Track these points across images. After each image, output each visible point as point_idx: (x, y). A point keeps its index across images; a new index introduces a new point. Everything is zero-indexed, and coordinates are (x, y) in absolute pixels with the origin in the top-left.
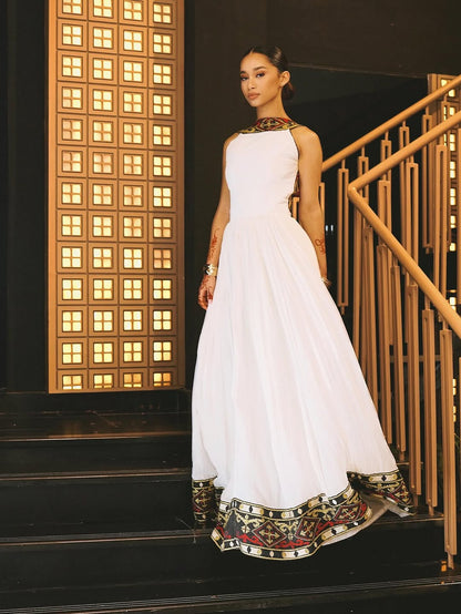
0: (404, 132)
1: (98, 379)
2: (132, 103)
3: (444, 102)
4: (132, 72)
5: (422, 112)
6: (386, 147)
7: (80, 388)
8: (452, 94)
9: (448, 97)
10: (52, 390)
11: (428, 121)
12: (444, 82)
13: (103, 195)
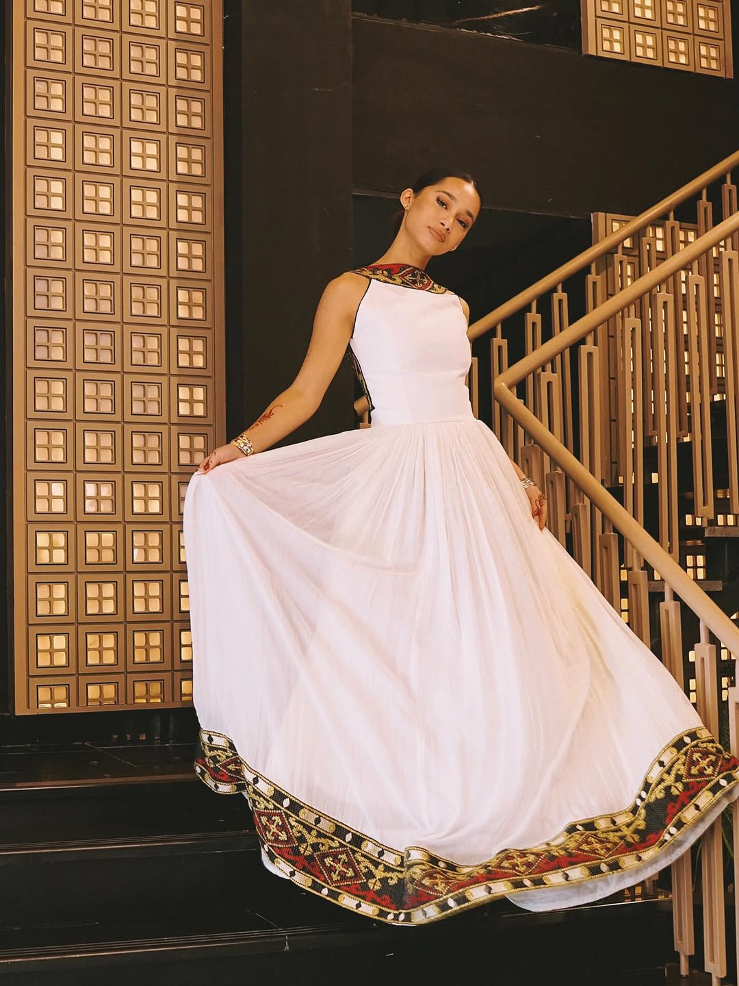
0: (560, 301)
1: (93, 692)
2: (144, 253)
3: (619, 256)
4: (144, 203)
5: (585, 270)
6: (534, 324)
7: (64, 705)
8: (627, 243)
9: (624, 248)
10: (20, 710)
11: (594, 283)
12: (616, 225)
13: (98, 397)
